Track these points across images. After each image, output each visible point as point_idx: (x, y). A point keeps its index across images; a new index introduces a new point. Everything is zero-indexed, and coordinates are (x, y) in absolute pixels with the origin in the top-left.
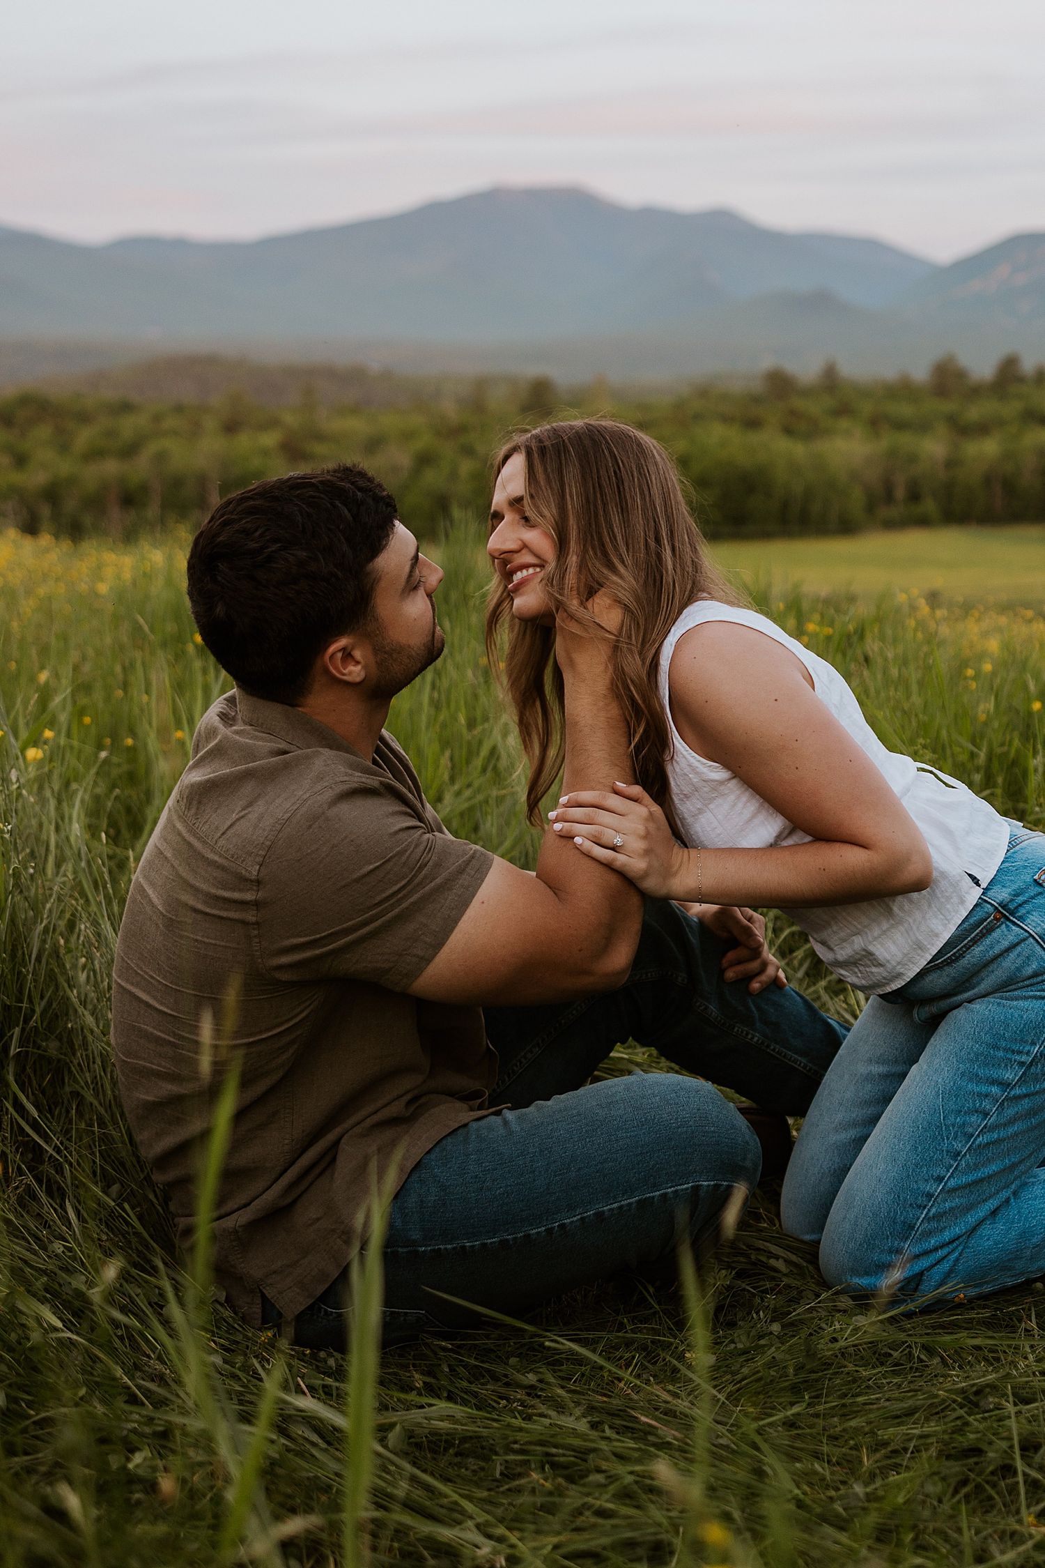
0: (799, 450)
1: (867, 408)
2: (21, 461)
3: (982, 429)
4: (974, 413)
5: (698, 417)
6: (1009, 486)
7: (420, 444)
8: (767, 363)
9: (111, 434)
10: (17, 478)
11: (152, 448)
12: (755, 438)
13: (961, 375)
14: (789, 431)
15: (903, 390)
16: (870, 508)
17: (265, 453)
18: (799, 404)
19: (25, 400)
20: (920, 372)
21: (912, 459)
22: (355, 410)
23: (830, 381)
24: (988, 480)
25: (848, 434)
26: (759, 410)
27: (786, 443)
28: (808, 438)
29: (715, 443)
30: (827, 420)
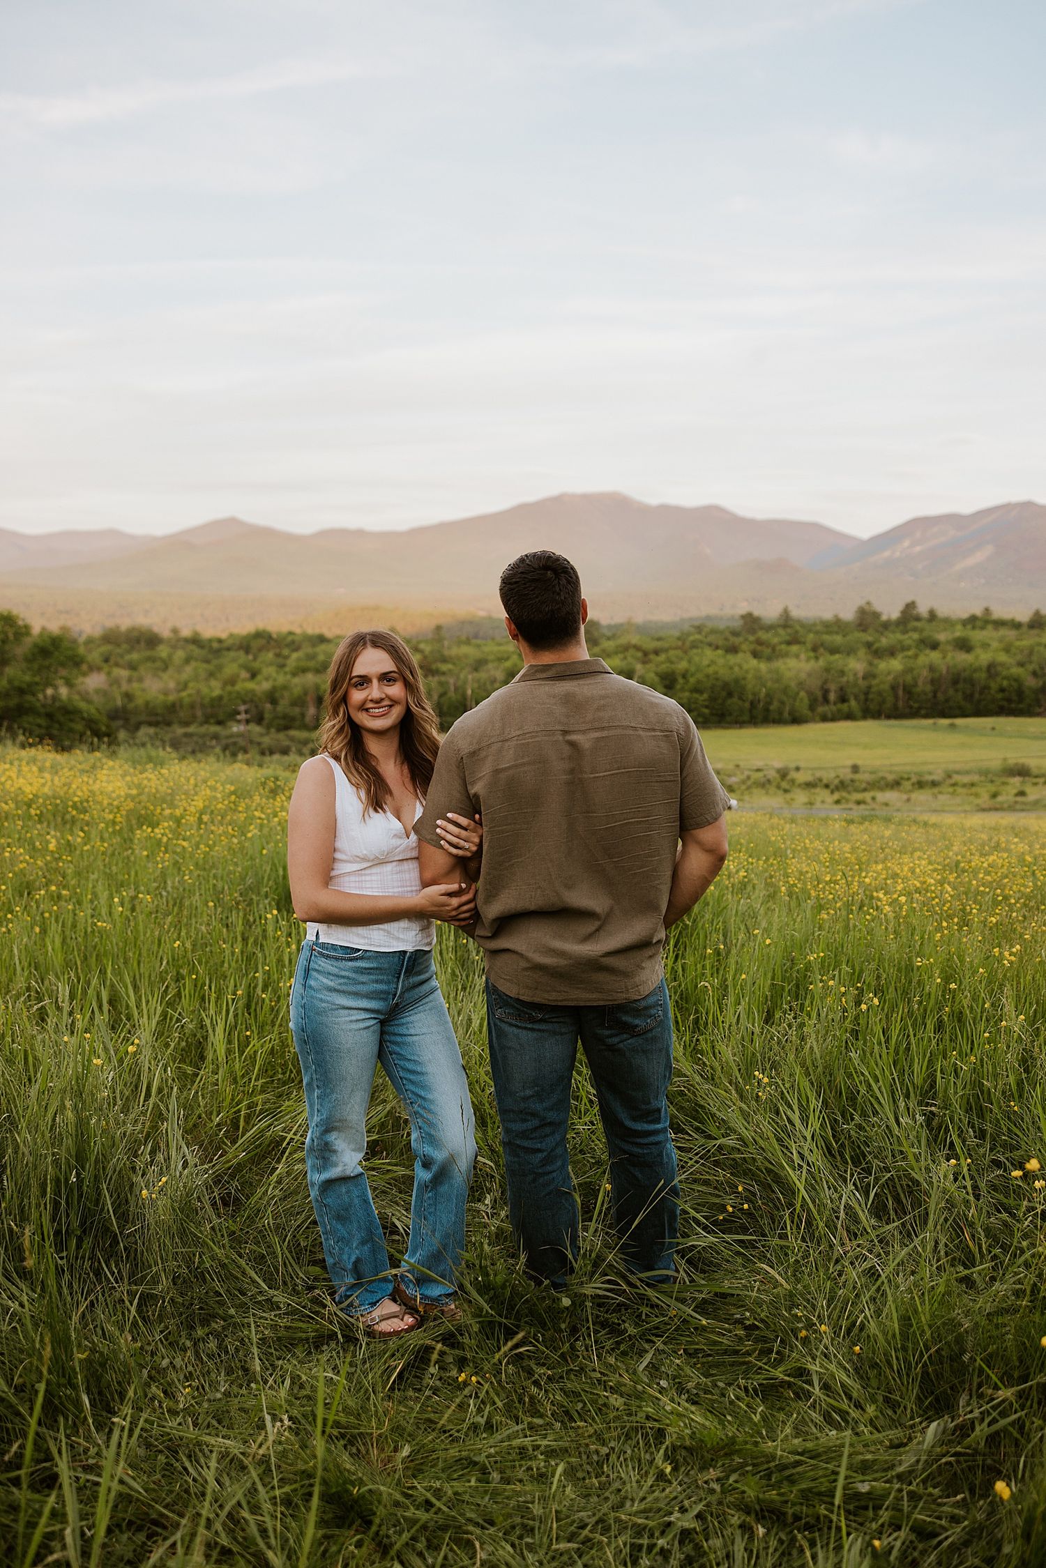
0: (763, 666)
1: (811, 638)
2: (254, 675)
3: (891, 652)
4: (884, 642)
5: (694, 646)
6: (908, 690)
7: (508, 664)
8: (743, 609)
9: (311, 657)
10: (251, 685)
12: (733, 659)
13: (876, 615)
14: (755, 655)
15: (837, 626)
16: (812, 708)
18: (763, 635)
19: (259, 635)
20: (848, 614)
21: (842, 673)
22: (468, 642)
23: (786, 621)
24: (894, 688)
25: (797, 656)
26: (737, 640)
27: (754, 662)
28: (769, 659)
29: (706, 662)
30: (783, 647)
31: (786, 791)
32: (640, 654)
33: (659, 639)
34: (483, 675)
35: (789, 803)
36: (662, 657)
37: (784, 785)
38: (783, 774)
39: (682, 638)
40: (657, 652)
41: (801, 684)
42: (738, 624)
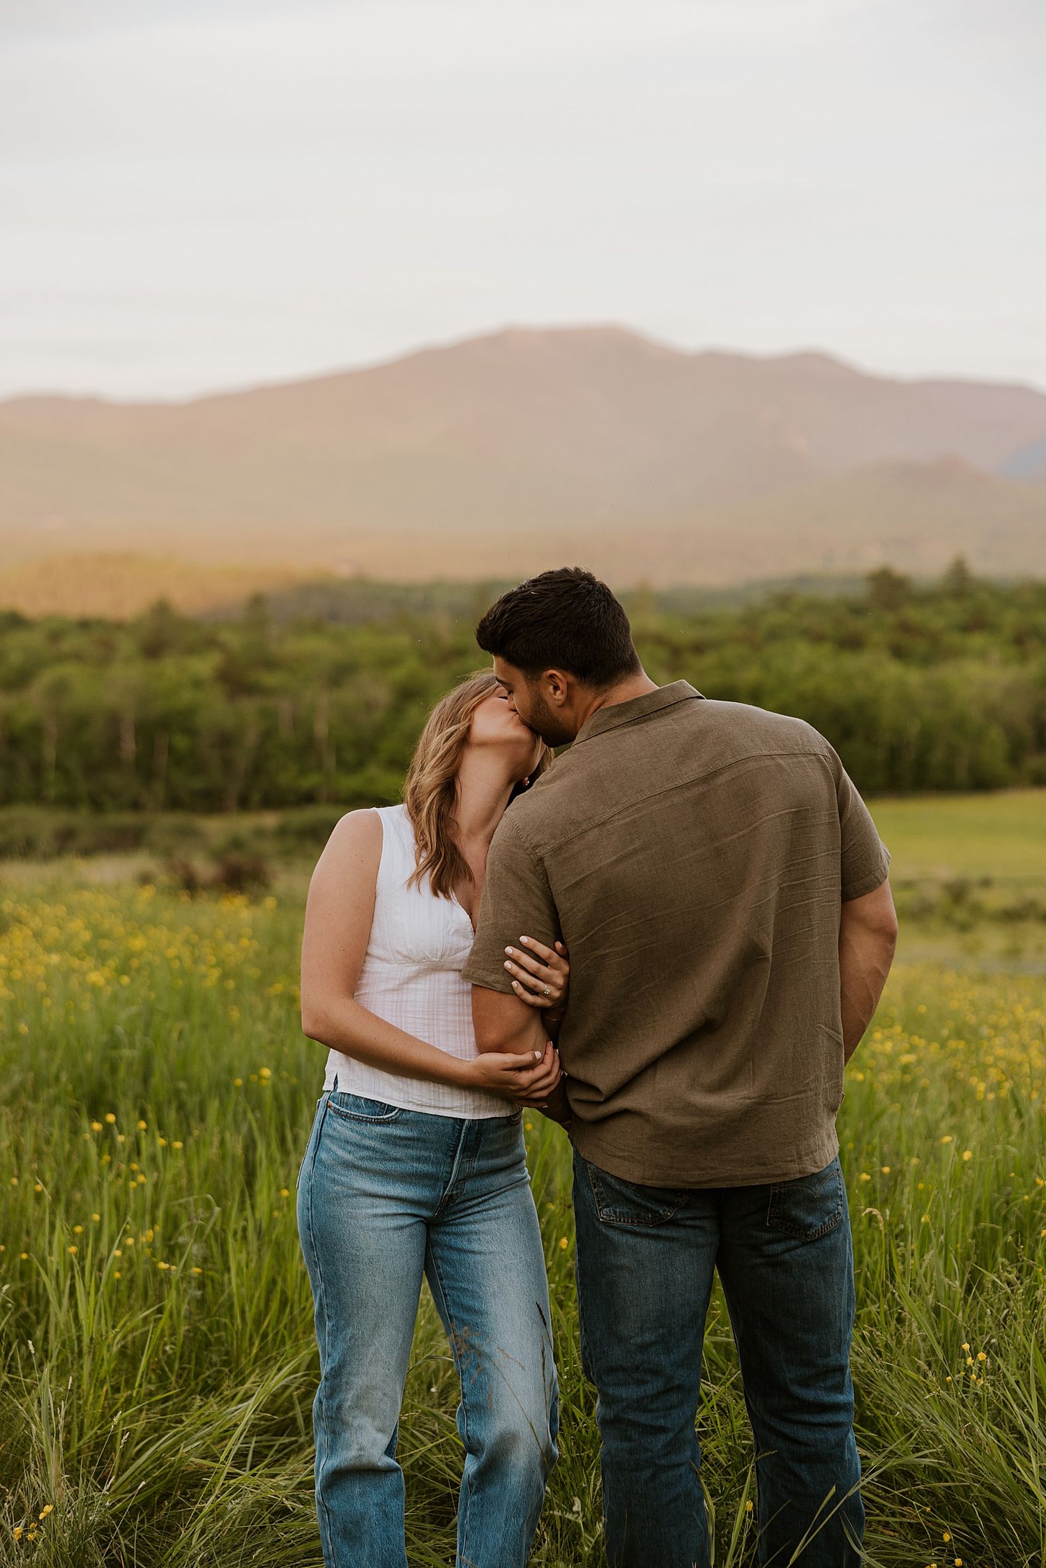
0: (914, 677)
1: (1011, 619)
5: (775, 635)
7: (399, 673)
8: (871, 559)
11: (47, 677)
12: (852, 662)
14: (899, 653)
16: (1015, 756)
17: (197, 684)
18: (913, 614)
22: (316, 627)
23: (959, 585)
25: (982, 655)
26: (859, 625)
27: (892, 670)
28: (927, 661)
29: (796, 668)
30: (955, 639)
31: (964, 928)
32: (663, 654)
33: (704, 622)
34: (349, 695)
35: (971, 950)
36: (709, 659)
37: (961, 915)
38: (958, 892)
39: (750, 620)
40: (699, 648)
41: (991, 713)
42: (861, 592)
